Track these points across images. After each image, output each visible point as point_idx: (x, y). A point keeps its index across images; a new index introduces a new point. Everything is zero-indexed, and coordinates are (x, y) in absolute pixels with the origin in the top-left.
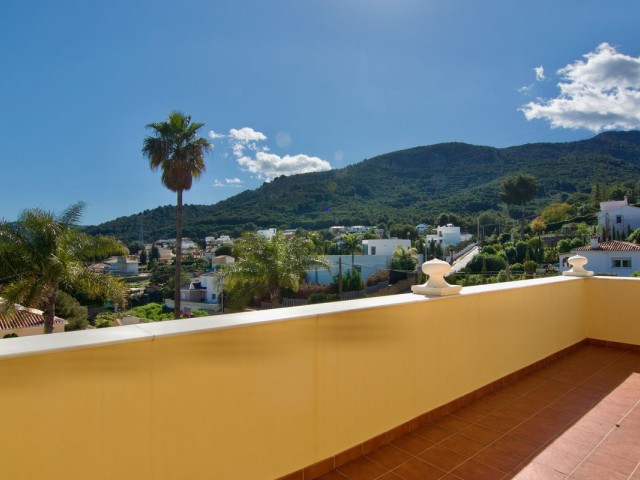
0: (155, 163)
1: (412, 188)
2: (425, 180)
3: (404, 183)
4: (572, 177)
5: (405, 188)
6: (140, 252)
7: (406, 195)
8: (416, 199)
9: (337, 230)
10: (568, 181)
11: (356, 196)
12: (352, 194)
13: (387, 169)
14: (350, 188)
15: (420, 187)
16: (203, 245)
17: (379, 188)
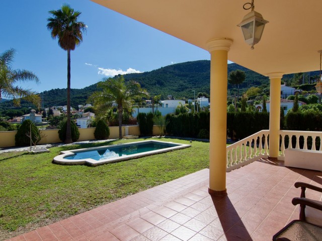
0: (54, 33)
1: (185, 82)
2: (191, 79)
3: (181, 79)
4: (260, 78)
5: (181, 82)
6: (42, 112)
7: (182, 86)
8: (187, 88)
9: (148, 102)
10: (258, 80)
11: (157, 85)
12: (155, 84)
13: (172, 73)
14: (154, 81)
15: (189, 82)
16: (77, 109)
17: (169, 82)
